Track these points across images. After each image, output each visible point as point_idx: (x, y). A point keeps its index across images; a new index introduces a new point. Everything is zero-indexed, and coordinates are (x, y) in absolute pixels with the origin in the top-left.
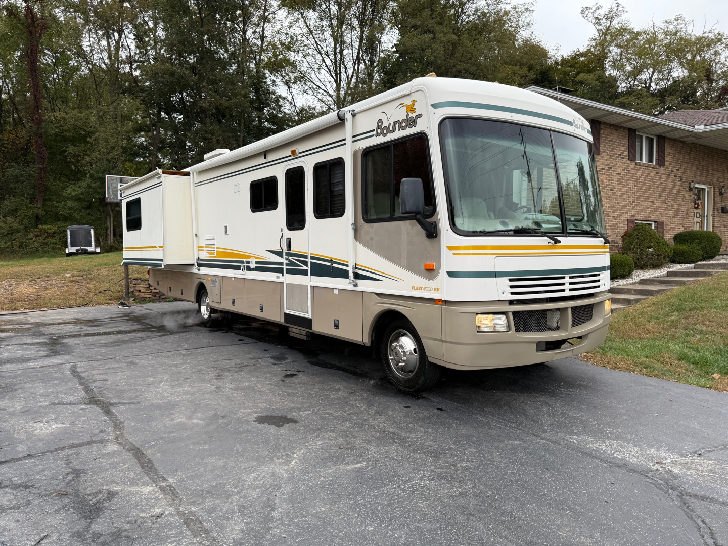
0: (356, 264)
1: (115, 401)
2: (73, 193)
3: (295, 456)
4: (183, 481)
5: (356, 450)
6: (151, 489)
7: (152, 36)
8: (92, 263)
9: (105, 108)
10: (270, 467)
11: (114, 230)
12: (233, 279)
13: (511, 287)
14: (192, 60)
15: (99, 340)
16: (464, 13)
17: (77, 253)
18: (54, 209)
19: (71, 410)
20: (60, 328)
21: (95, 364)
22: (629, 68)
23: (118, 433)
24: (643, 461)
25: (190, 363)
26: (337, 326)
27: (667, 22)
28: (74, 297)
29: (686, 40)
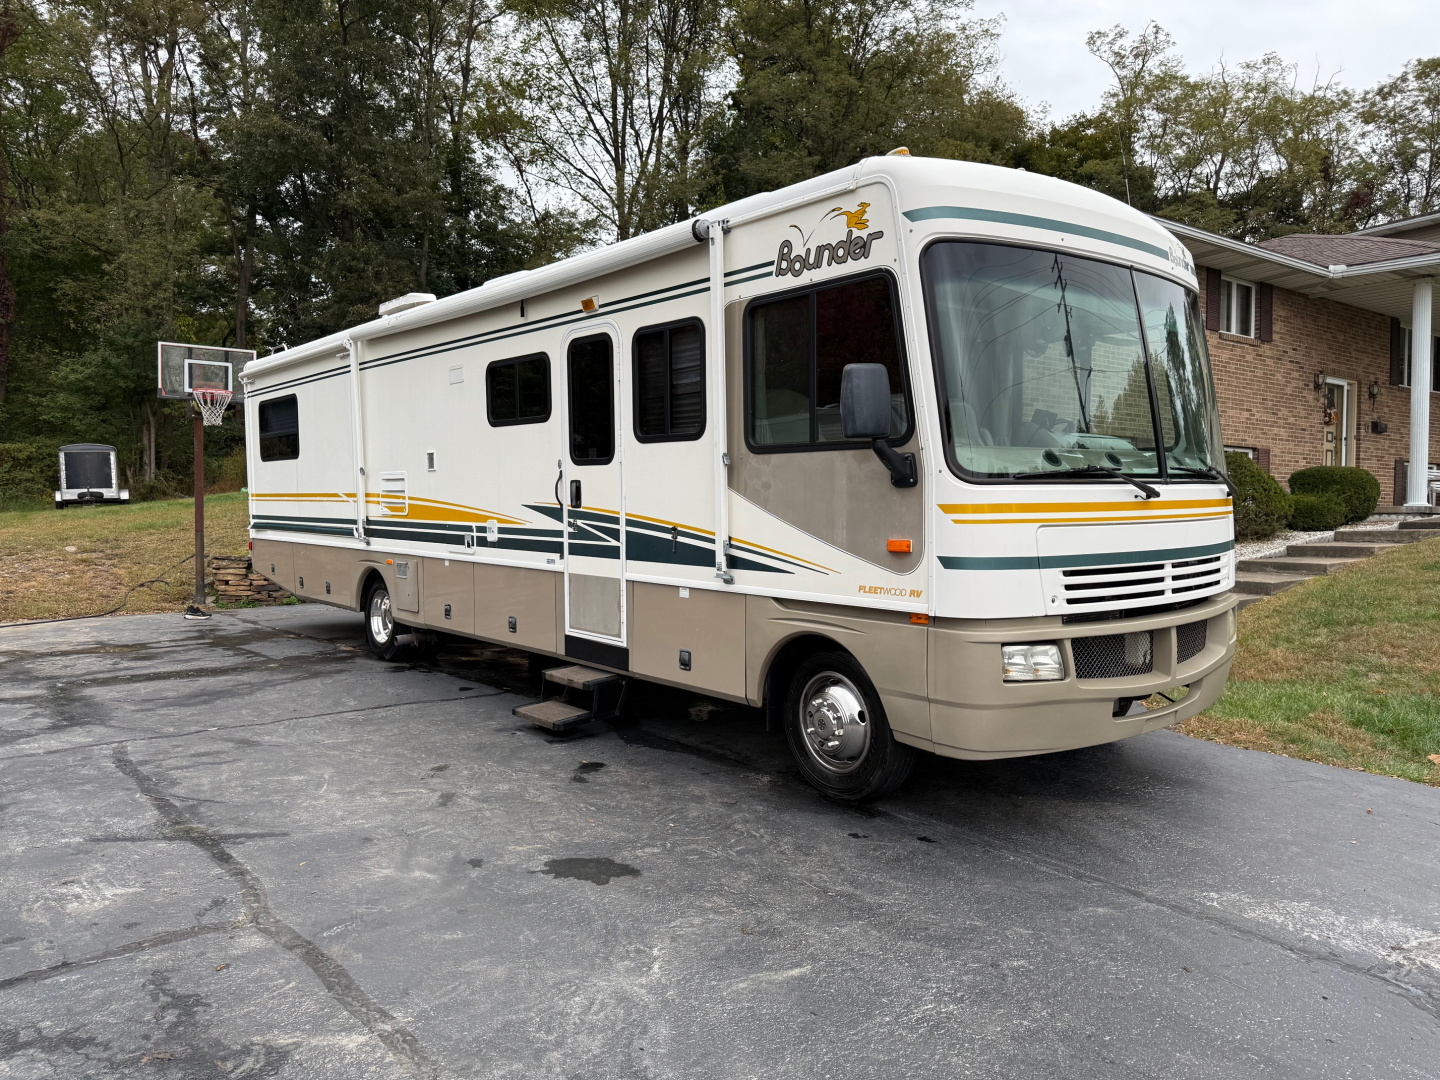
0: (730, 538)
1: (230, 830)
2: (72, 377)
3: (655, 952)
4: (427, 1019)
5: (781, 935)
6: (362, 1039)
7: (237, 59)
8: (121, 524)
9: (140, 204)
10: (609, 981)
11: (157, 453)
12: (447, 563)
13: (1069, 587)
14: (324, 109)
15: (162, 690)
16: (869, 35)
17: (80, 502)
18: (27, 410)
19: (136, 853)
20: (68, 663)
21: (164, 743)
22: (1180, 152)
23: (255, 905)
24: (1366, 945)
25: (371, 740)
26: (686, 664)
27: (1248, 66)
28: (86, 595)
29: (1286, 102)
